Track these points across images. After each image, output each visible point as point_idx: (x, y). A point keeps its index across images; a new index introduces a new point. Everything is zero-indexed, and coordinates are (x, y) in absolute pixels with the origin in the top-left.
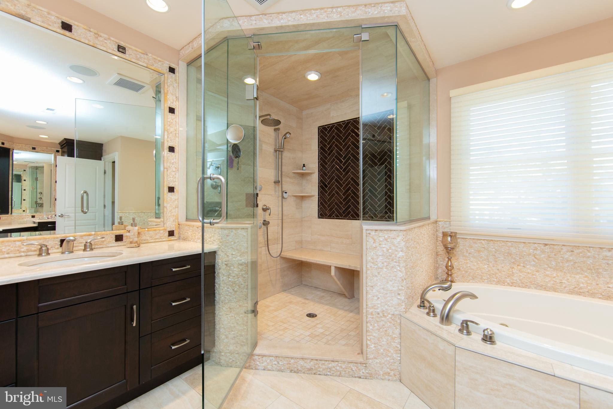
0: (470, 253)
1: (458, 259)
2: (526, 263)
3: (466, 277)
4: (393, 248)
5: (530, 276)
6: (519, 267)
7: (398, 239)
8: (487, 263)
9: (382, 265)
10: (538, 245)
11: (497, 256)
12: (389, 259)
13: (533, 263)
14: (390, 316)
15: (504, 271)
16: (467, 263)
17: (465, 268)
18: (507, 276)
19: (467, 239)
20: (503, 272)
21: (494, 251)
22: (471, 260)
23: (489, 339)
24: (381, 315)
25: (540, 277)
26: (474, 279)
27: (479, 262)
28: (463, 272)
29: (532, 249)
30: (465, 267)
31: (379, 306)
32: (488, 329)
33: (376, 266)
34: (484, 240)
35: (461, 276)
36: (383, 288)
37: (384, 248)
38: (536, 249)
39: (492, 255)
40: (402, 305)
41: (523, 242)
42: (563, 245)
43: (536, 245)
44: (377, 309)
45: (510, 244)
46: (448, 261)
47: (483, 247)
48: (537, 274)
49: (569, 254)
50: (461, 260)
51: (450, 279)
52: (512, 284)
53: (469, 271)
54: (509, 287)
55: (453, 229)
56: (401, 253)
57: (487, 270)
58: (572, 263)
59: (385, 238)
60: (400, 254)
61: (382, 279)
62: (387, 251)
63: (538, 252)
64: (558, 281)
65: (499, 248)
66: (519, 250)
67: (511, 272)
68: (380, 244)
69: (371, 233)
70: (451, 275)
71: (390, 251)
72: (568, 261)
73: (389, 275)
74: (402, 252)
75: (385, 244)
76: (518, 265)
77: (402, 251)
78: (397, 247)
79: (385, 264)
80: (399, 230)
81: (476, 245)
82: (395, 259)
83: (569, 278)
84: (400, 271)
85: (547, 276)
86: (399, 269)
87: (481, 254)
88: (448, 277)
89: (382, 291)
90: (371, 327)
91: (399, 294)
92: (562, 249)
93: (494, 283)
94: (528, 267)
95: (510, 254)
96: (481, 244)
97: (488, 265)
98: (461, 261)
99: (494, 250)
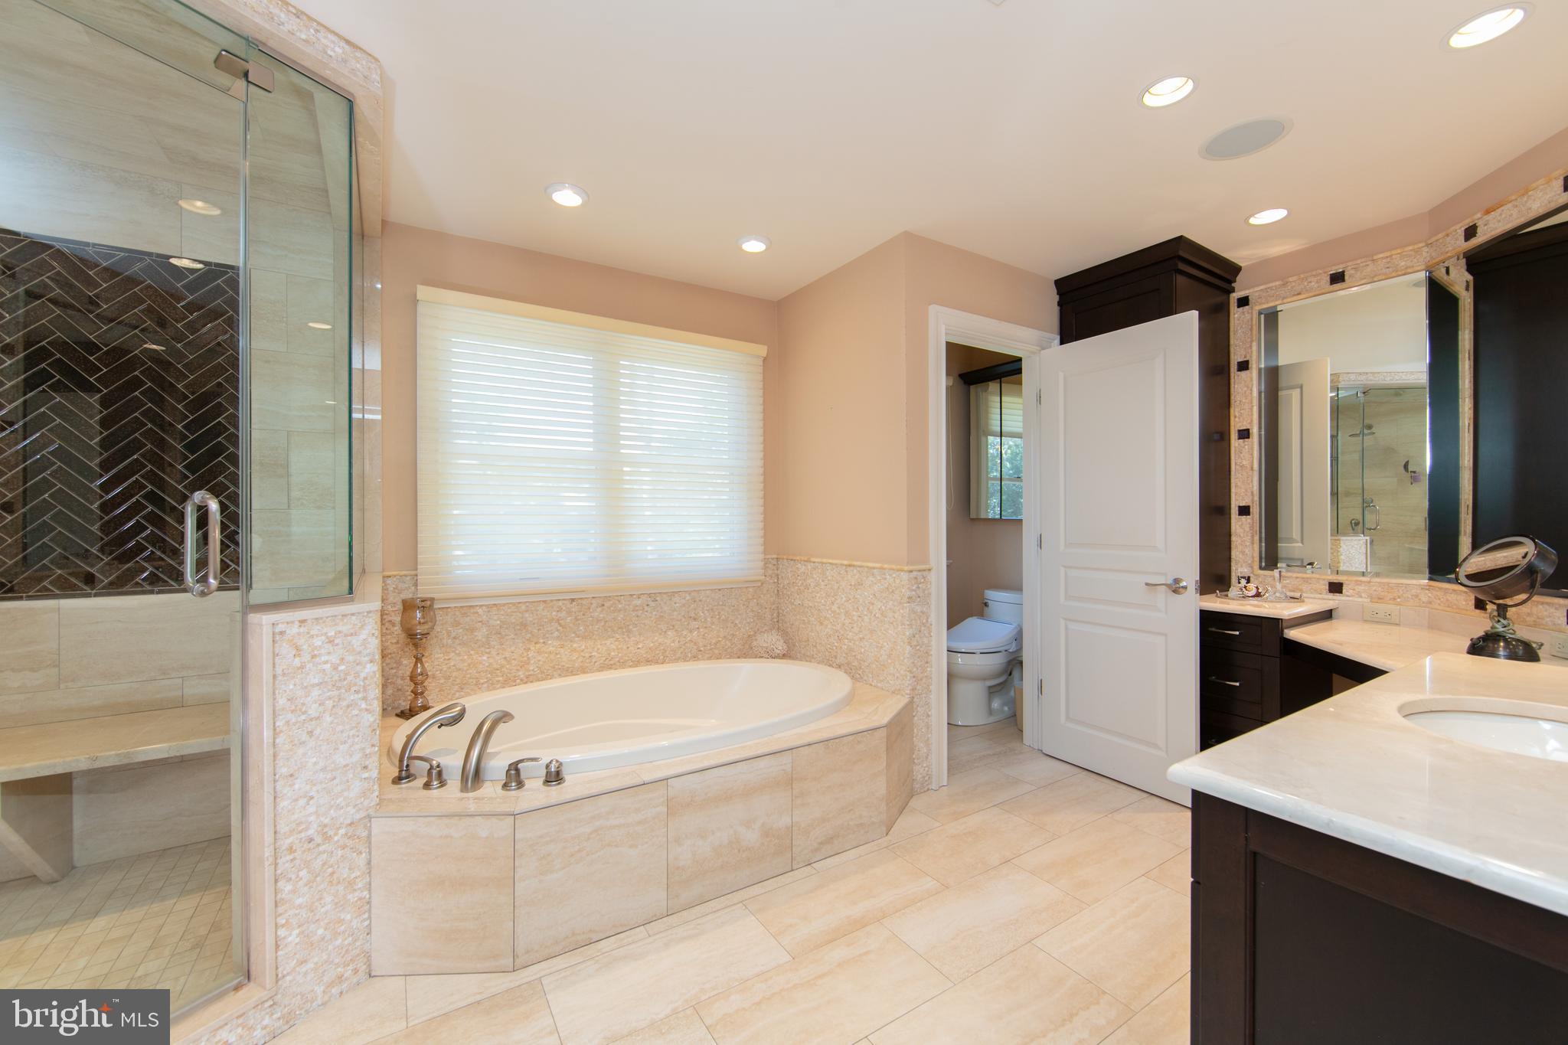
0: (455, 638)
1: (431, 654)
2: (547, 635)
3: (448, 688)
4: (351, 658)
5: (552, 657)
6: (537, 645)
7: (364, 635)
8: (488, 650)
9: (321, 709)
10: (563, 602)
11: (503, 633)
12: (339, 688)
13: (556, 634)
14: (342, 831)
15: (514, 659)
16: (449, 659)
17: (446, 671)
18: (519, 668)
19: (449, 610)
20: (513, 661)
21: (498, 625)
22: (457, 652)
23: (554, 777)
24: (318, 839)
25: (566, 655)
26: (462, 689)
27: (472, 652)
28: (442, 681)
29: (555, 611)
30: (445, 669)
31: (312, 818)
32: (552, 761)
33: (303, 717)
34: (481, 606)
35: (438, 690)
36: (324, 769)
37: (326, 662)
38: (560, 610)
39: (495, 634)
40: (373, 791)
41: (543, 601)
42: (593, 598)
43: (560, 603)
44: (307, 829)
45: (523, 607)
46: (416, 665)
47: (480, 620)
48: (562, 650)
49: (599, 609)
50: (437, 656)
51: (422, 702)
52: (528, 679)
53: (454, 674)
54: (523, 685)
55: (424, 592)
56: (368, 666)
57: (487, 664)
58: (603, 624)
59: (327, 638)
60: (367, 670)
61: (320, 745)
62: (334, 669)
63: (563, 614)
64: (587, 655)
65: (507, 617)
66: (537, 615)
67: (526, 659)
68: (314, 657)
69: (288, 632)
70: (422, 693)
71: (342, 668)
72: (598, 621)
73: (340, 728)
74: (372, 664)
75: (329, 653)
76: (536, 643)
77: (371, 662)
78: (360, 652)
79: (329, 704)
80: (364, 612)
81: (468, 619)
82: (355, 685)
83: (599, 646)
84: (367, 710)
85: (574, 650)
86: (364, 706)
87: (476, 636)
88: (416, 698)
89: (322, 775)
90: (289, 887)
91: (365, 767)
92: (592, 604)
93: (499, 686)
94: (550, 642)
95: (524, 625)
96: (476, 615)
97: (489, 653)
98: (438, 658)
99: (498, 622)
